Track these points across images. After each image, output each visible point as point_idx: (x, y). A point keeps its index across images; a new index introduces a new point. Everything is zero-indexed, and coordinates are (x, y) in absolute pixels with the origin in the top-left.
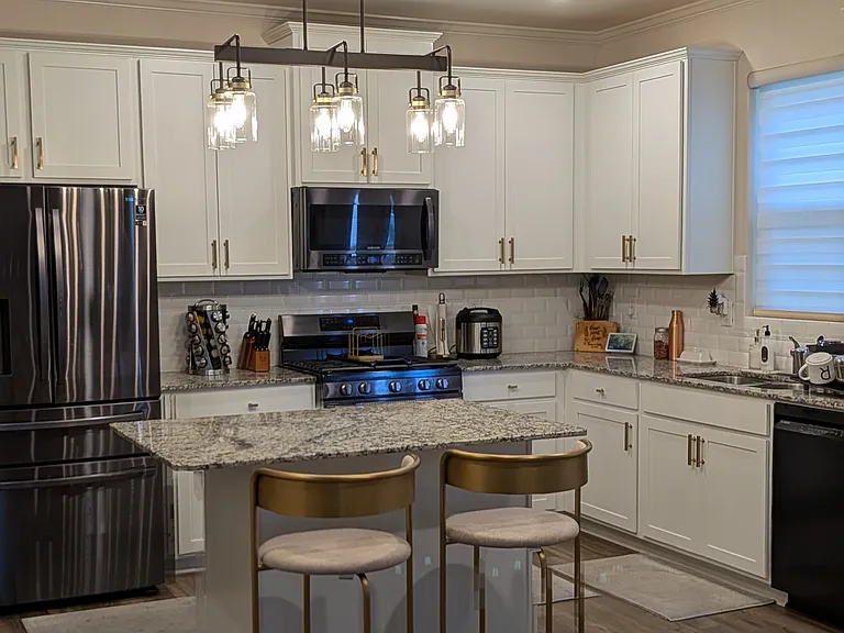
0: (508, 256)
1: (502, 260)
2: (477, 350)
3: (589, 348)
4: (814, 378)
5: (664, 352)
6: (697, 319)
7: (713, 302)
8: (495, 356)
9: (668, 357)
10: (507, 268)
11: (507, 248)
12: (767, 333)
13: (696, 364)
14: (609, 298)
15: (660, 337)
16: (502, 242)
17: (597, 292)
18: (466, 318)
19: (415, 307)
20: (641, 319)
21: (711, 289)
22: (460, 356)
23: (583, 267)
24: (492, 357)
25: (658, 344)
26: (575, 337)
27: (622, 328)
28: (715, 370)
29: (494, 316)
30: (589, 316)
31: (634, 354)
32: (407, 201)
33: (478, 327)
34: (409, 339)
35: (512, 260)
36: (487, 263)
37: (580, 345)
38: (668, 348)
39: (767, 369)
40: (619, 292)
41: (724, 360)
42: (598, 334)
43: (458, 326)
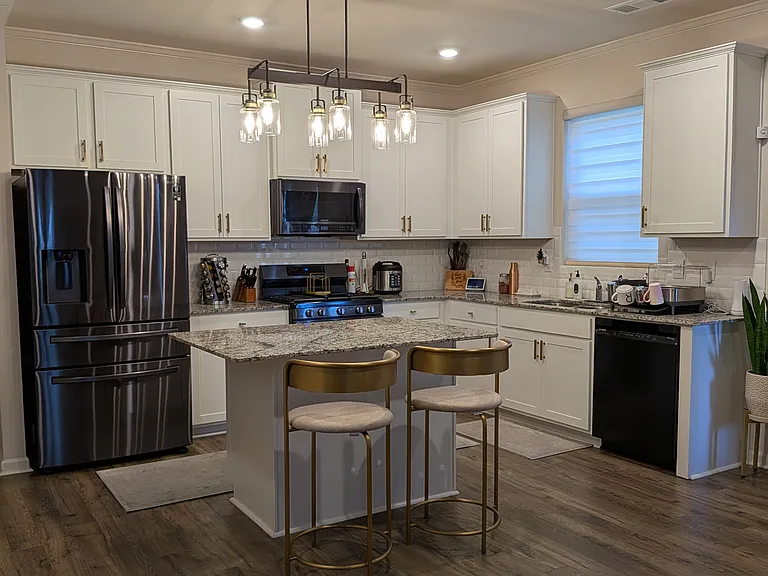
0: (407, 228)
1: (404, 230)
2: (387, 288)
3: (454, 288)
4: (621, 301)
5: (505, 289)
6: (528, 267)
7: (540, 256)
8: (398, 293)
9: (508, 292)
10: (406, 235)
11: (407, 223)
12: (578, 275)
13: (528, 296)
14: (467, 256)
15: (502, 279)
16: (404, 218)
17: (458, 251)
18: (379, 268)
19: (347, 261)
20: (489, 268)
21: (539, 248)
22: (376, 292)
23: (453, 235)
24: (396, 293)
25: (502, 285)
26: (445, 281)
27: (476, 274)
28: (540, 299)
29: (397, 266)
30: (454, 267)
31: (484, 291)
32: (336, 190)
33: (387, 274)
34: (344, 281)
35: (410, 230)
36: (394, 232)
37: (448, 285)
38: (509, 287)
39: (578, 298)
40: (473, 251)
41: (546, 294)
42: (460, 279)
43: (374, 273)
